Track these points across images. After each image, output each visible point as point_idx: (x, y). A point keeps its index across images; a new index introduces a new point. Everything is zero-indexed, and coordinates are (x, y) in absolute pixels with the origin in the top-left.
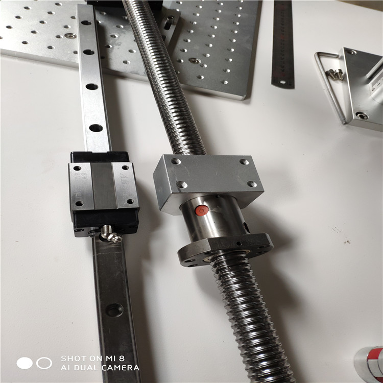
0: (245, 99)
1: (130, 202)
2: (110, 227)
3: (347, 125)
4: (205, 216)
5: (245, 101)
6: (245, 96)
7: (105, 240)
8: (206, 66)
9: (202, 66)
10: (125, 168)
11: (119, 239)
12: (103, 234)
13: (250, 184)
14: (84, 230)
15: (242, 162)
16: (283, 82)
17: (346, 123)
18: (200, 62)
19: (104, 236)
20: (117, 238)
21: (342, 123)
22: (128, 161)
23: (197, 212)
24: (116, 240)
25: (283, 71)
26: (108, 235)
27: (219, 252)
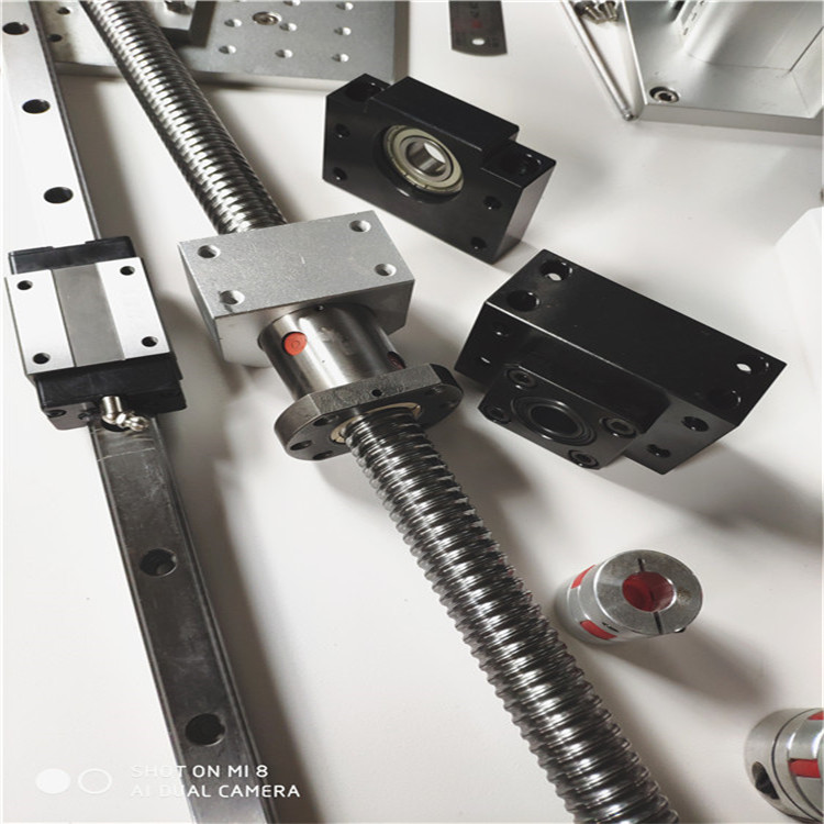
1: (148, 342)
2: (117, 398)
3: (634, 122)
7: (114, 428)
10: (127, 271)
11: (140, 422)
12: (105, 413)
13: (381, 271)
14: (64, 413)
15: (356, 227)
17: (631, 117)
18: (280, 20)
19: (108, 418)
20: (136, 419)
21: (624, 117)
22: (132, 254)
23: (288, 347)
24: (135, 425)
26: (116, 414)
27: (353, 416)
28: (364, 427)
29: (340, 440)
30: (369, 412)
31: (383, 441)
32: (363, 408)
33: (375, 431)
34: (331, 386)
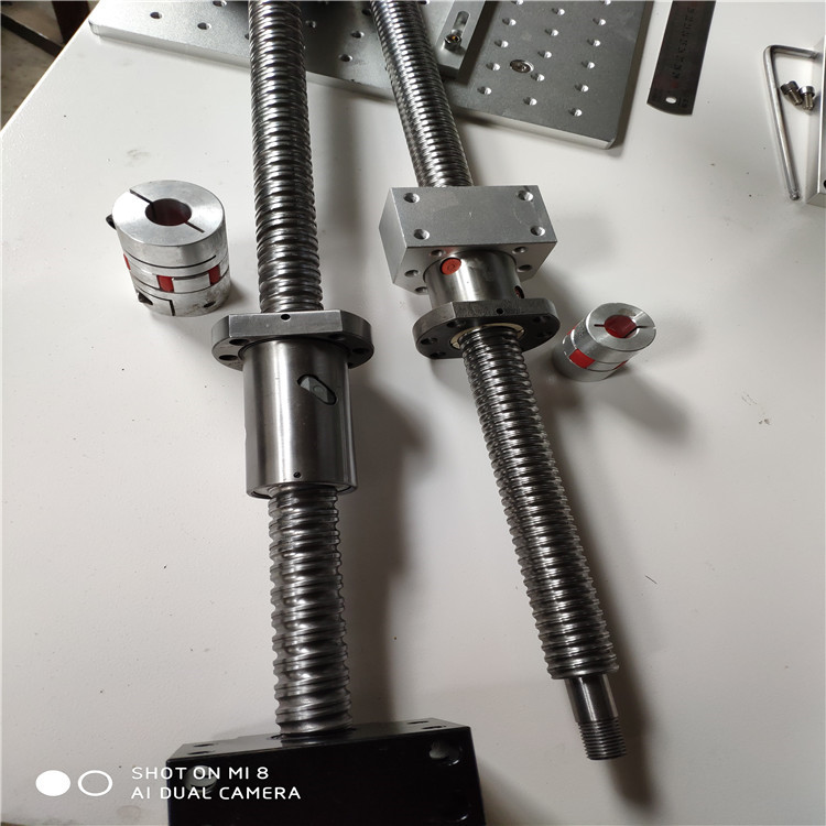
0: (612, 147)
4: (457, 272)
5: (612, 150)
6: (613, 141)
8: (542, 78)
9: (535, 77)
13: (534, 231)
15: (522, 195)
16: (671, 100)
17: (798, 197)
18: (532, 69)
21: (792, 196)
23: (445, 268)
25: (677, 77)
27: (472, 327)
28: (478, 336)
29: (456, 345)
30: (488, 325)
31: (488, 349)
32: (483, 321)
33: (485, 340)
34: (464, 300)
